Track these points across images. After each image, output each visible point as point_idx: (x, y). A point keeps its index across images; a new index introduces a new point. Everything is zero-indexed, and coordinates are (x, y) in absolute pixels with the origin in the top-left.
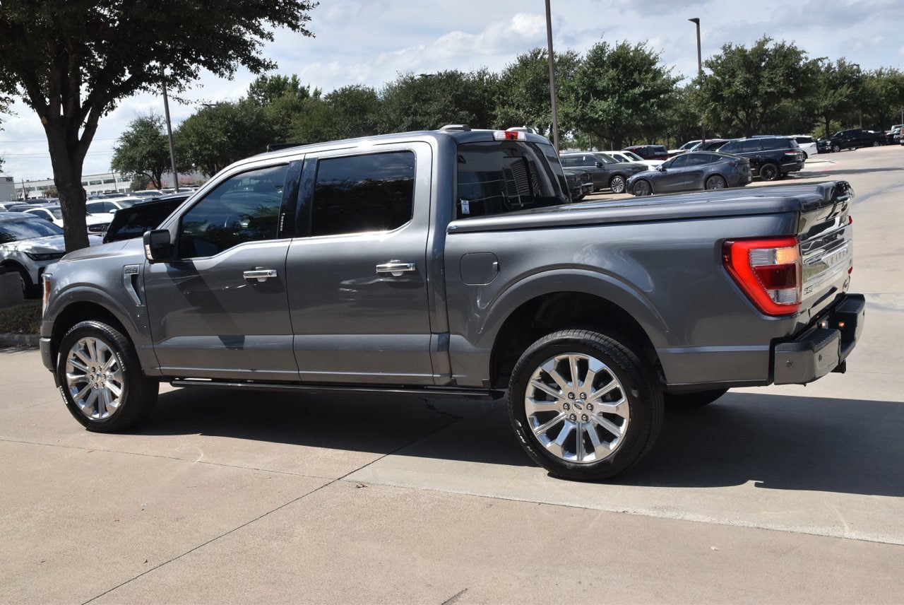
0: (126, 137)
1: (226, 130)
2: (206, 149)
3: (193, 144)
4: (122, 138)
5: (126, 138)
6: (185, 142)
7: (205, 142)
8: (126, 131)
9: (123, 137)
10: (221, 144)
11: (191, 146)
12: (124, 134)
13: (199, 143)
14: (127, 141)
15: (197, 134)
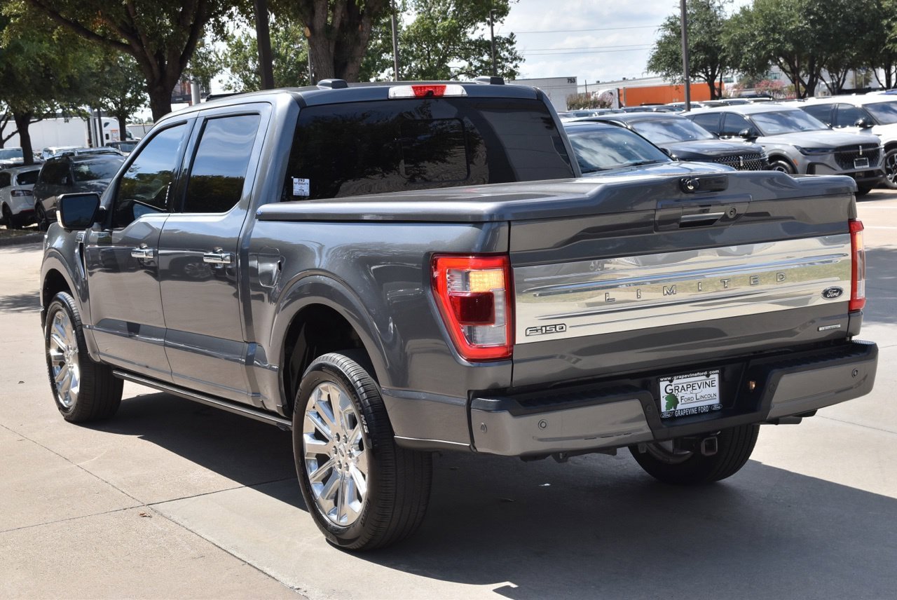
0: (672, 23)
1: (808, 10)
2: (774, 40)
3: (756, 33)
4: (666, 26)
5: (671, 25)
6: (746, 30)
7: (774, 30)
8: (671, 15)
9: (668, 23)
10: (799, 32)
11: (753, 35)
12: (669, 19)
13: (765, 32)
14: (672, 30)
15: (765, 17)
